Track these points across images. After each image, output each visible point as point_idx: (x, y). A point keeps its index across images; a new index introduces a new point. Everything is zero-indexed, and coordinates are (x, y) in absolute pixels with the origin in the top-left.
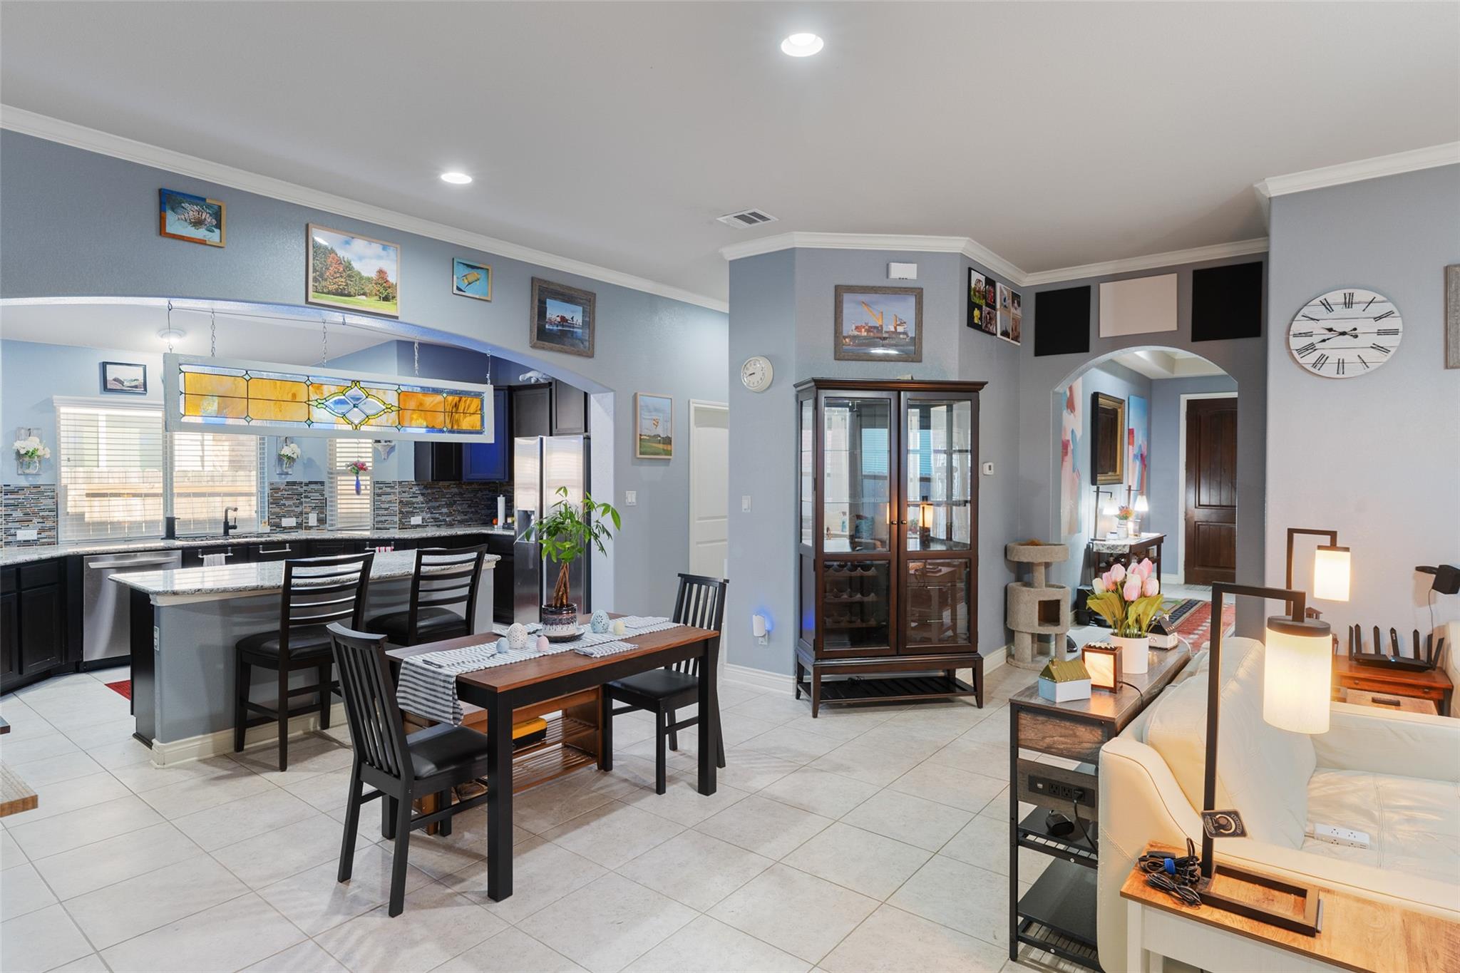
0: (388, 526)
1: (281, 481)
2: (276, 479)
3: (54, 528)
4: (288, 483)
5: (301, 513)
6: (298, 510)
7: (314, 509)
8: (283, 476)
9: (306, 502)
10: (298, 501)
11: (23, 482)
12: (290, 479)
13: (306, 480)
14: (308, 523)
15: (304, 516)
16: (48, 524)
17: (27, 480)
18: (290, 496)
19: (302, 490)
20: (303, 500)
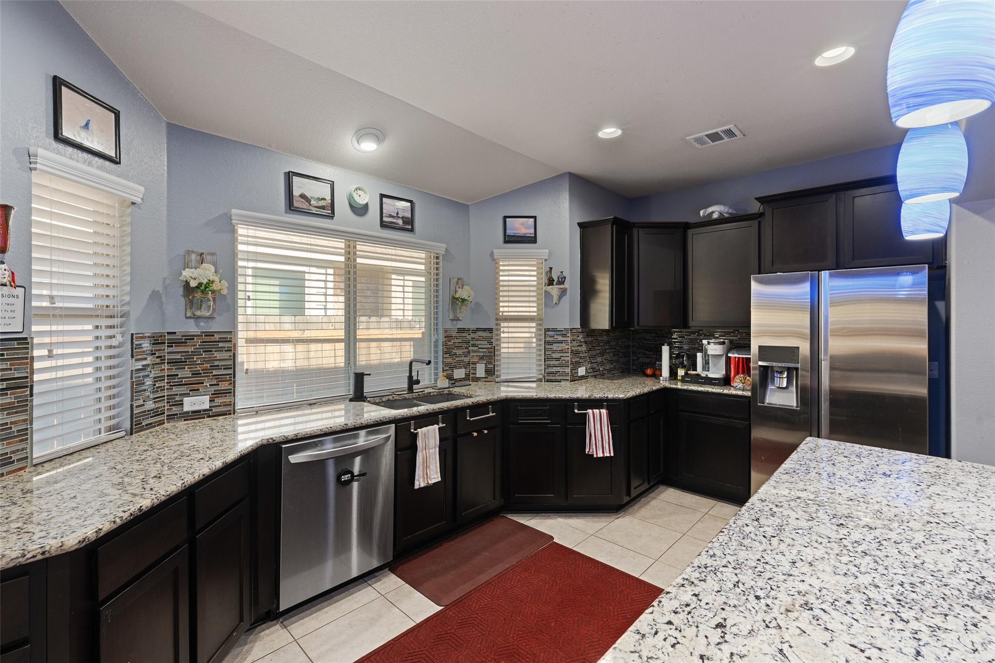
0: (559, 378)
1: (453, 327)
2: (449, 325)
3: (231, 392)
4: (461, 330)
5: (469, 363)
6: (466, 359)
7: (482, 358)
8: (455, 322)
9: (473, 351)
10: (466, 350)
11: (192, 328)
12: (460, 325)
13: (473, 326)
14: (476, 374)
15: (472, 366)
16: (224, 386)
17: (197, 326)
18: (460, 345)
19: (469, 337)
20: (471, 348)
